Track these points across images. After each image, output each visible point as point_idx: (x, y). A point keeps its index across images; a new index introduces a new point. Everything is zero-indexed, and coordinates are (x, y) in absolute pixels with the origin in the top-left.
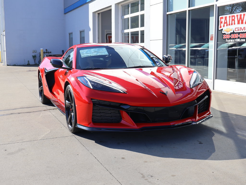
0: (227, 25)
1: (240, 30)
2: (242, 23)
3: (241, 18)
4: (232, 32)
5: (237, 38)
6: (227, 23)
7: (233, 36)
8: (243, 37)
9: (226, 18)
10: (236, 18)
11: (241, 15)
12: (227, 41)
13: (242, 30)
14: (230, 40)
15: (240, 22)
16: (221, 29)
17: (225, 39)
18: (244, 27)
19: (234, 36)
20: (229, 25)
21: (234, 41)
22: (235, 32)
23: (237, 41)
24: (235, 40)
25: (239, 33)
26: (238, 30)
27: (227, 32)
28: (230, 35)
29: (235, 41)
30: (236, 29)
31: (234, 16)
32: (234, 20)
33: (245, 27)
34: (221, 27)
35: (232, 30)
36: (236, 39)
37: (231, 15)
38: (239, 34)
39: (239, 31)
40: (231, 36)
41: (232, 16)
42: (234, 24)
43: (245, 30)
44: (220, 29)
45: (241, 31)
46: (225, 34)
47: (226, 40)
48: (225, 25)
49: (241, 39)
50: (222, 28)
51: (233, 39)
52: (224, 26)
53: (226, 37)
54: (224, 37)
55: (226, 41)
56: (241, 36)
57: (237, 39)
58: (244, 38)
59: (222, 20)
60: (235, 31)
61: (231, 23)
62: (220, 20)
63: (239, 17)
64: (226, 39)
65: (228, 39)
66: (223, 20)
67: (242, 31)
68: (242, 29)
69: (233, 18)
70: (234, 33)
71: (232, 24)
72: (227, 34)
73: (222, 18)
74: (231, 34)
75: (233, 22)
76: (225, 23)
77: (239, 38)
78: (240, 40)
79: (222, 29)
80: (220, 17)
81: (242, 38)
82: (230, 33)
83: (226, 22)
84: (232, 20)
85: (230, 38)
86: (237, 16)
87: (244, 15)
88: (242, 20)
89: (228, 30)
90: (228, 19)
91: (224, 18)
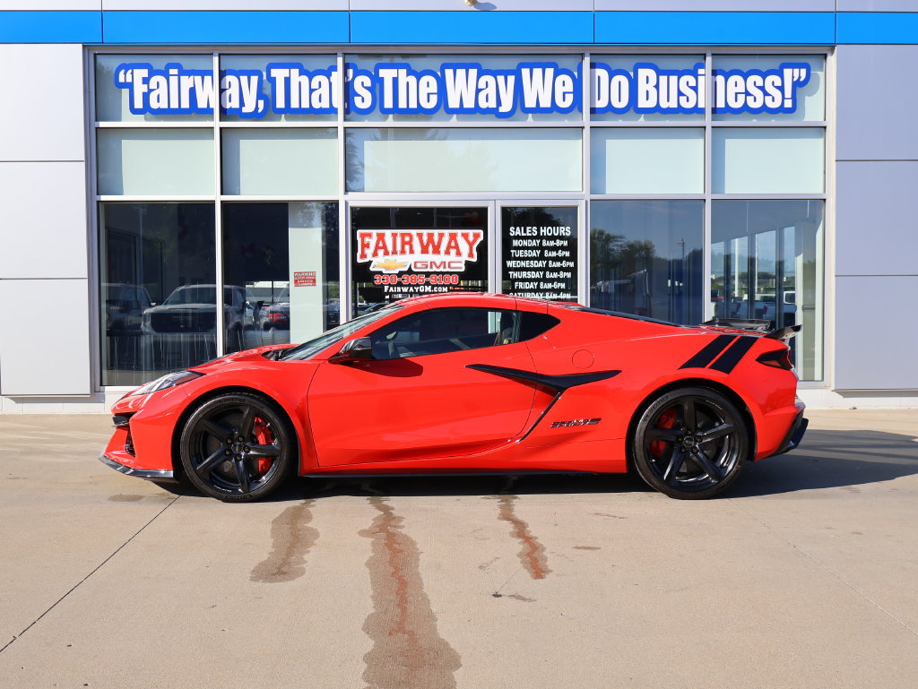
0: (386, 253)
1: (431, 267)
2: (436, 251)
3: (431, 240)
4: (406, 269)
5: (424, 285)
6: (385, 247)
7: (407, 279)
8: (440, 282)
9: (381, 236)
10: (416, 239)
11: (430, 236)
12: (388, 291)
13: (438, 267)
14: (399, 288)
15: (430, 248)
16: (366, 260)
17: (383, 286)
18: (444, 260)
19: (412, 279)
20: (395, 252)
21: (412, 290)
22: (413, 270)
23: (422, 291)
24: (417, 288)
25: (428, 274)
26: (424, 266)
27: (388, 268)
28: (399, 276)
29: (415, 290)
30: (419, 265)
31: (410, 235)
32: (410, 243)
33: (444, 262)
34: (364, 256)
35: (405, 266)
36: (418, 285)
37: (399, 232)
38: (427, 277)
39: (429, 270)
40: (403, 279)
41: (403, 235)
42: (412, 252)
43: (445, 267)
45: (434, 269)
46: (381, 273)
47: (386, 288)
48: (381, 252)
49: (434, 286)
50: (370, 258)
51: (409, 285)
52: (375, 254)
53: (382, 280)
54: (376, 280)
56: (435, 279)
57: (422, 287)
58: (444, 285)
59: (367, 239)
60: (415, 267)
61: (399, 248)
62: (359, 239)
63: (425, 239)
64: (386, 285)
65: (390, 285)
66: (373, 242)
67: (438, 270)
68: (438, 264)
69: (407, 239)
70: (410, 272)
71: (403, 252)
72: (390, 274)
73: (369, 235)
74: (401, 273)
75: (407, 247)
76: (377, 247)
77: (427, 284)
78: (433, 289)
79: (370, 262)
80: (359, 232)
81: (438, 285)
82: (397, 272)
83: (381, 245)
84: (404, 243)
85: (400, 284)
86: (420, 236)
87: (441, 236)
88: (434, 246)
89: (392, 264)
90: (388, 239)
91: (374, 235)
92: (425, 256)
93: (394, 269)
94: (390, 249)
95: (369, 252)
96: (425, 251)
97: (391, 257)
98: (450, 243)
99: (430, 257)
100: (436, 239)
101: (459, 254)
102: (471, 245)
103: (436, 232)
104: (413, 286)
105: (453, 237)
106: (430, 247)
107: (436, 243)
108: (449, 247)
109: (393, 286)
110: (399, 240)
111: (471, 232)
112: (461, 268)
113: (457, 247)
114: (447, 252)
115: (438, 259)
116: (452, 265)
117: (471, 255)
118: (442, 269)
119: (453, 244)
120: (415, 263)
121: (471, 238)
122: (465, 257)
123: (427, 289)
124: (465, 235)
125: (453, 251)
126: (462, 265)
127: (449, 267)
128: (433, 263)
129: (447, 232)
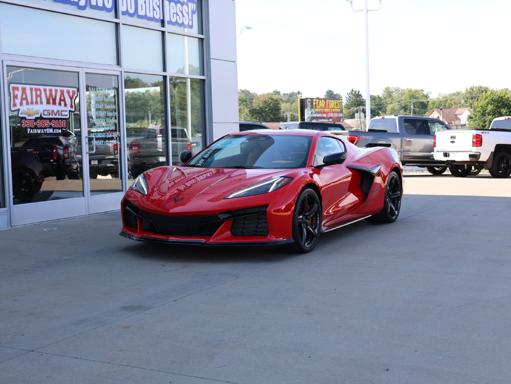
0: (27, 103)
1: (52, 115)
2: (54, 103)
3: (51, 95)
4: (39, 116)
6: (26, 99)
7: (40, 123)
8: (57, 126)
9: (24, 90)
10: (43, 93)
12: (30, 132)
13: (56, 115)
14: (35, 130)
15: (51, 101)
16: (16, 108)
17: (26, 128)
19: (43, 124)
20: (32, 103)
21: (42, 132)
22: (44, 117)
23: (48, 132)
25: (51, 120)
26: (48, 114)
27: (29, 115)
29: (44, 131)
30: (46, 113)
31: (39, 90)
32: (40, 96)
33: (58, 111)
34: (15, 105)
35: (38, 114)
36: (46, 128)
37: (33, 87)
38: (50, 121)
40: (38, 124)
41: (36, 90)
42: (41, 103)
43: (59, 115)
44: (13, 109)
45: (54, 116)
46: (25, 118)
47: (29, 130)
48: (24, 102)
49: (54, 129)
50: (18, 107)
51: (41, 128)
52: (21, 104)
53: (27, 124)
54: (22, 123)
55: (29, 131)
56: (54, 124)
57: (48, 129)
58: (59, 128)
59: (16, 92)
60: (44, 115)
61: (34, 100)
62: (11, 92)
63: (48, 93)
64: (28, 128)
65: (31, 128)
66: (19, 93)
67: (56, 117)
68: (56, 112)
69: (38, 93)
70: (41, 118)
72: (30, 120)
73: (17, 89)
74: (36, 119)
75: (39, 99)
77: (50, 127)
78: (53, 131)
79: (18, 110)
80: (12, 85)
81: (56, 128)
82: (34, 118)
84: (37, 96)
85: (36, 127)
86: (45, 90)
87: (56, 91)
88: (53, 99)
89: (31, 112)
90: (28, 92)
91: (20, 89)
92: (48, 106)
93: (32, 116)
94: (29, 100)
95: (18, 101)
96: (48, 103)
97: (30, 106)
98: (61, 97)
99: (51, 107)
100: (54, 93)
101: (65, 105)
102: (71, 98)
103: (53, 88)
104: (43, 129)
105: (62, 92)
107: (54, 96)
108: (61, 100)
109: (33, 129)
110: (34, 92)
111: (71, 90)
112: (67, 116)
113: (64, 100)
114: (60, 104)
115: (56, 108)
116: (63, 113)
117: (72, 106)
118: (57, 116)
119: (62, 98)
120: (44, 111)
121: (71, 94)
122: (69, 108)
123: (51, 131)
124: (68, 92)
125: (63, 103)
126: (67, 113)
127: (62, 115)
128: (53, 111)
129: (59, 89)
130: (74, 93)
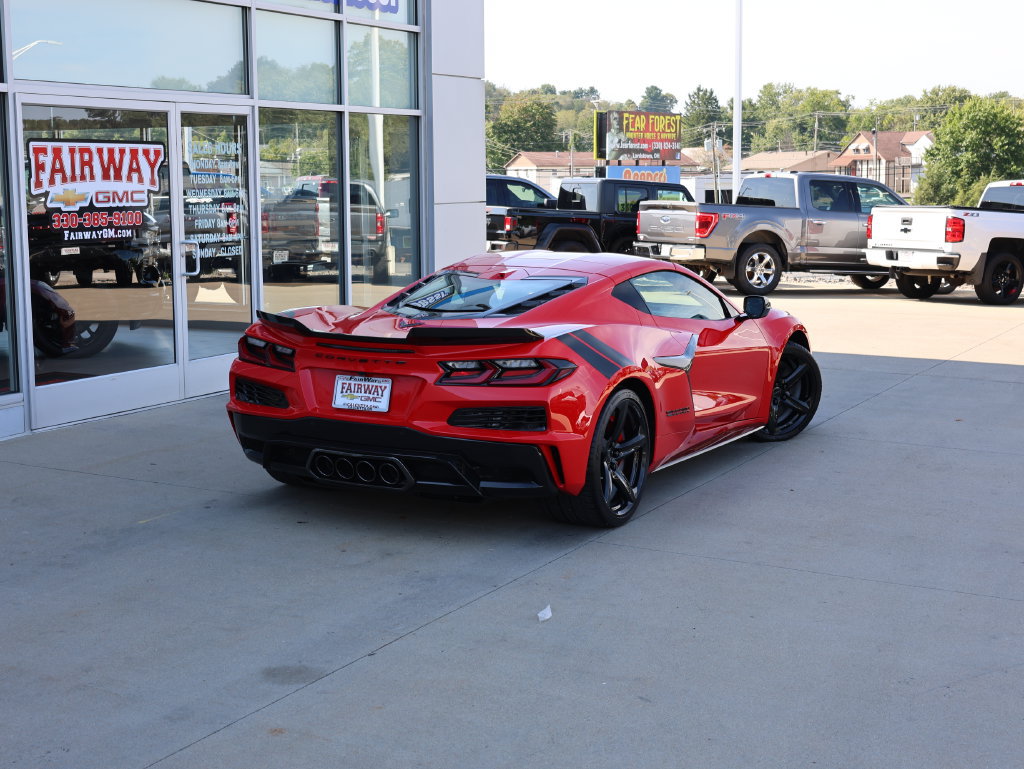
0: (64, 180)
1: (114, 201)
2: (118, 177)
3: (111, 159)
4: (86, 204)
5: (107, 228)
6: (62, 170)
7: (88, 220)
8: (124, 223)
9: (57, 152)
10: (96, 157)
11: (111, 151)
12: (69, 238)
13: (121, 201)
14: (80, 234)
15: (112, 172)
16: (41, 191)
17: (62, 230)
18: (126, 190)
19: (95, 219)
20: (73, 178)
21: (94, 236)
22: (97, 205)
23: (105, 237)
24: (100, 233)
25: (110, 210)
26: (106, 200)
27: (67, 203)
28: (80, 215)
29: (97, 235)
30: (101, 197)
31: (88, 151)
32: (89, 163)
33: (127, 193)
34: (39, 184)
35: (86, 200)
36: (101, 228)
37: (77, 145)
38: (110, 215)
39: (111, 204)
40: (85, 220)
41: (82, 151)
42: (92, 177)
43: (127, 201)
44: (34, 192)
45: (117, 204)
46: (58, 210)
47: (66, 233)
48: (58, 177)
49: (117, 229)
50: (46, 187)
51: (91, 229)
52: (52, 181)
53: (63, 221)
54: (54, 221)
55: (66, 236)
56: (118, 218)
57: (105, 230)
58: (127, 228)
59: (42, 158)
60: (97, 201)
61: (78, 171)
62: (32, 157)
63: (106, 156)
64: (66, 229)
65: (71, 230)
66: (47, 160)
67: (121, 205)
68: (120, 195)
69: (86, 158)
70: (91, 208)
72: (69, 212)
74: (82, 210)
75: (87, 170)
76: (54, 171)
77: (110, 226)
78: (116, 233)
79: (46, 194)
80: (32, 145)
81: (122, 228)
82: (77, 209)
83: (58, 166)
85: (81, 228)
86: (100, 151)
87: (122, 152)
88: (115, 167)
89: (71, 197)
90: (66, 157)
91: (50, 151)
92: (106, 183)
93: (74, 205)
94: (68, 172)
95: (45, 177)
96: (106, 176)
97: (70, 186)
98: (131, 163)
100: (117, 156)
101: (141, 180)
102: (152, 166)
103: (117, 147)
104: (96, 229)
105: (134, 153)
106: (112, 170)
107: (117, 165)
108: (131, 170)
109: (74, 231)
110: (77, 157)
111: (152, 148)
112: (143, 201)
113: (138, 170)
114: (129, 178)
115: (121, 187)
116: (136, 196)
117: (153, 182)
118: (124, 204)
119: (135, 166)
120: (97, 194)
121: (152, 157)
122: (147, 186)
123: (111, 233)
124: (146, 153)
125: (135, 176)
126: (144, 196)
127: (133, 200)
128: (115, 193)
129: (128, 147)
130: (157, 153)
